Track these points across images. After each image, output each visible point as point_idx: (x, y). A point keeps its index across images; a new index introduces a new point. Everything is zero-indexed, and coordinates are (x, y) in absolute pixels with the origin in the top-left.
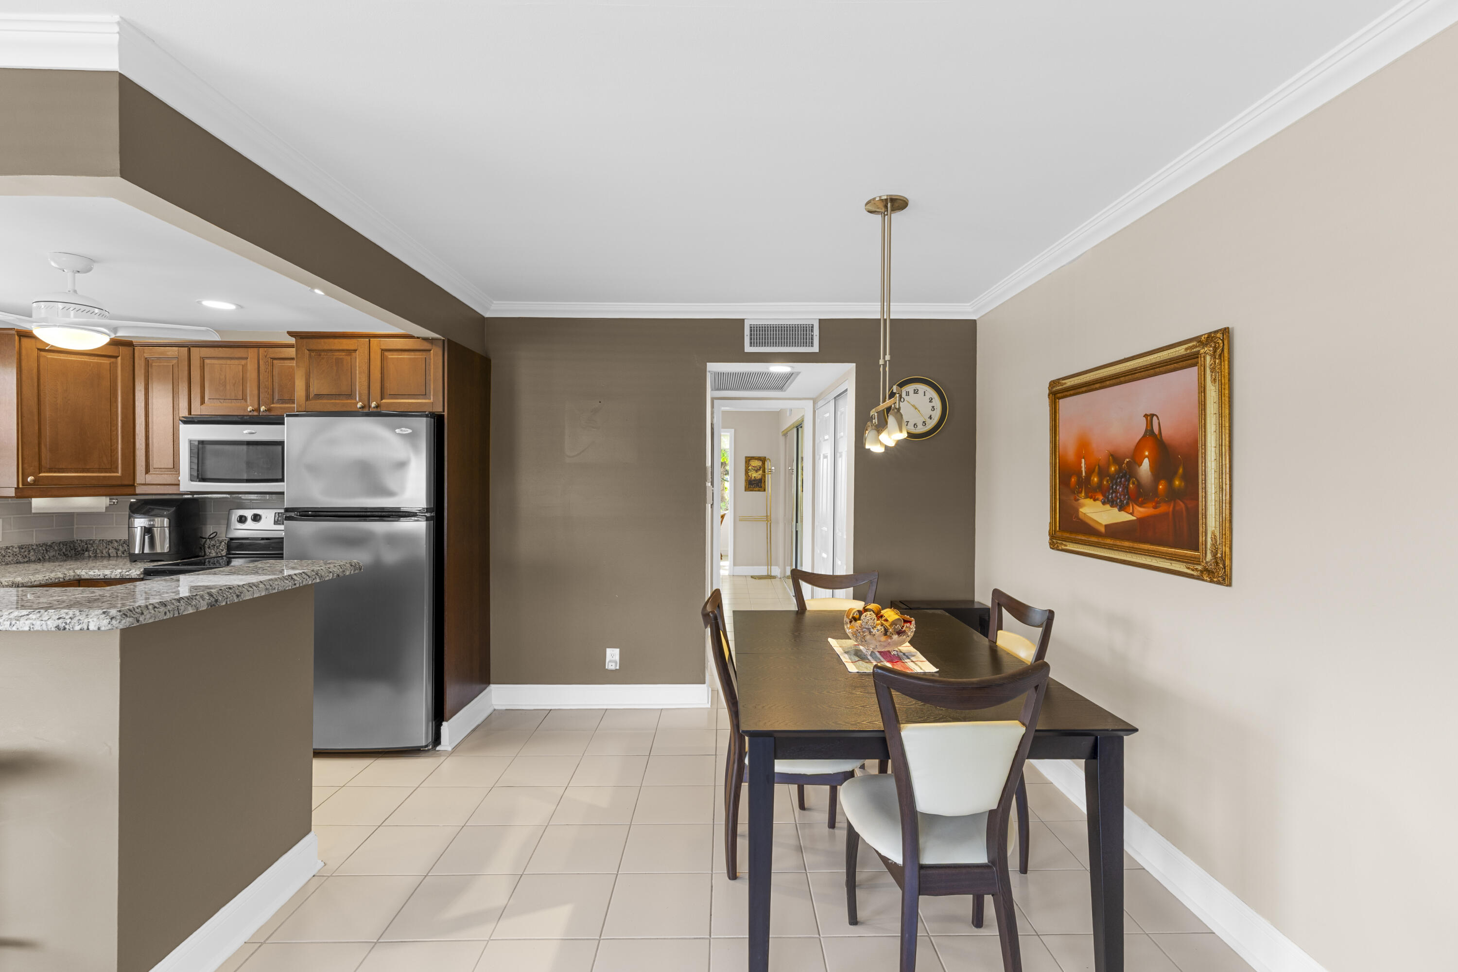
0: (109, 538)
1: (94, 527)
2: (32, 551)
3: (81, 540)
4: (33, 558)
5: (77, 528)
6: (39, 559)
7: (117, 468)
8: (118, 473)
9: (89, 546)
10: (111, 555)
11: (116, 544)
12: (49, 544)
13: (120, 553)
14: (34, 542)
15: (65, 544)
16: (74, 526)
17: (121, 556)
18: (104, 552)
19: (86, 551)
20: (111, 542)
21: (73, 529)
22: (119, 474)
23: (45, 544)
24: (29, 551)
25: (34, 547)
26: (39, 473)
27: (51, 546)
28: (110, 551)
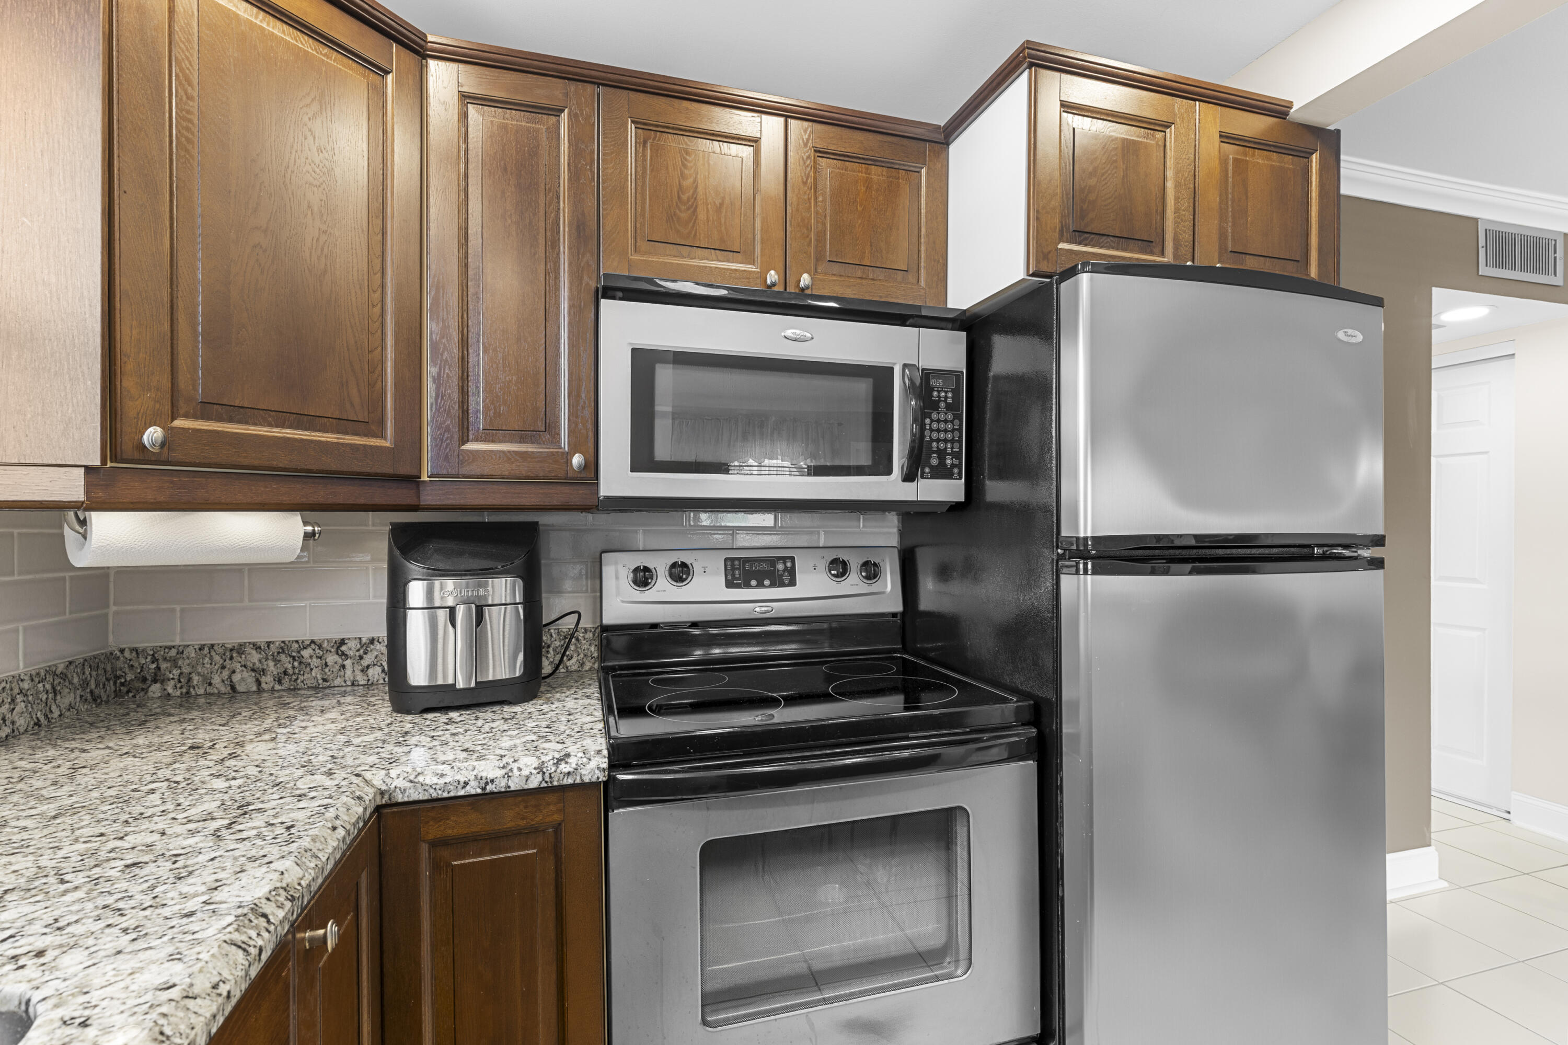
0: (233, 640)
1: (178, 608)
2: (19, 698)
3: (135, 650)
4: (21, 722)
5: (116, 613)
6: (38, 724)
7: (382, 422)
8: (382, 436)
9: (164, 665)
10: (240, 688)
11: (255, 657)
12: (61, 668)
13: (268, 681)
14: (21, 668)
15: (92, 663)
16: (108, 606)
17: (273, 690)
18: (216, 680)
19: (155, 681)
20: (240, 649)
21: (106, 616)
22: (387, 444)
23: (53, 673)
24: (13, 700)
25: (26, 685)
26: (173, 419)
27: (63, 676)
28: (236, 678)
